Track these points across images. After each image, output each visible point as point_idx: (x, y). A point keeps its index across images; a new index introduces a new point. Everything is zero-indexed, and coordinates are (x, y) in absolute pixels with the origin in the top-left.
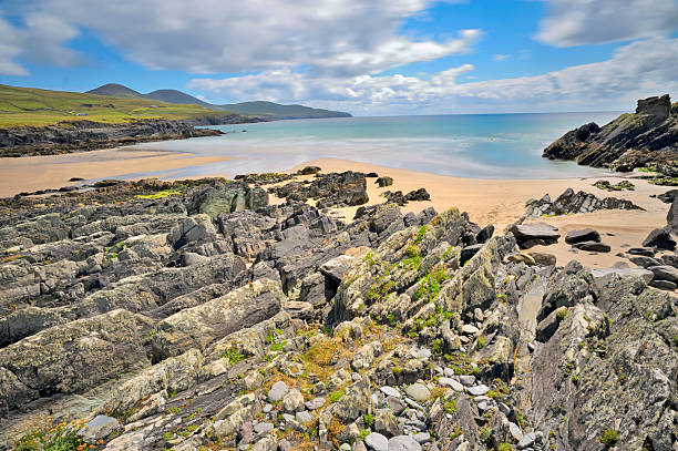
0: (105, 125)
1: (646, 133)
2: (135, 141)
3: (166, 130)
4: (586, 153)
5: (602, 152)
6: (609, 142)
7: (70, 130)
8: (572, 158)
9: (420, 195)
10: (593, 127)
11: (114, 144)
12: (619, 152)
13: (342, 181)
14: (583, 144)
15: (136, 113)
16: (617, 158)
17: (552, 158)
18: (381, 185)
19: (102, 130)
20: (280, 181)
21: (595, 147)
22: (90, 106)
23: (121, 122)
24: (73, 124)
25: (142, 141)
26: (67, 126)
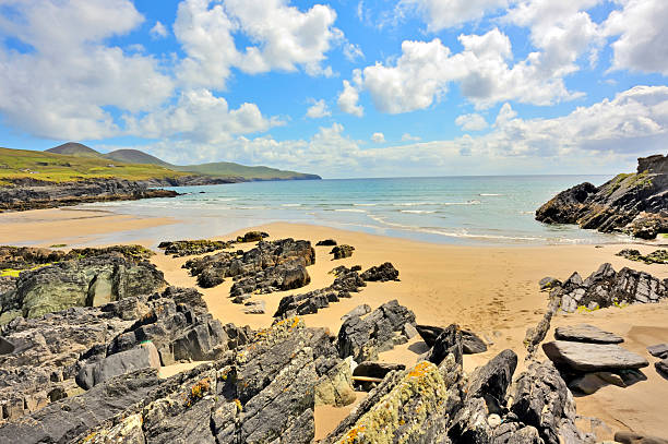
0: (49, 183)
1: (661, 194)
2: (79, 201)
3: (116, 190)
4: (590, 217)
5: (610, 215)
6: (615, 203)
7: (9, 187)
8: (574, 222)
9: (385, 273)
10: (589, 187)
11: (56, 205)
12: (630, 215)
13: (278, 252)
14: (582, 206)
15: (94, 172)
16: (630, 221)
17: (548, 222)
18: (337, 257)
19: (44, 189)
20: (209, 250)
21: (598, 209)
22: (46, 164)
23: (67, 180)
24: (14, 181)
25: (87, 201)
26: (7, 184)
